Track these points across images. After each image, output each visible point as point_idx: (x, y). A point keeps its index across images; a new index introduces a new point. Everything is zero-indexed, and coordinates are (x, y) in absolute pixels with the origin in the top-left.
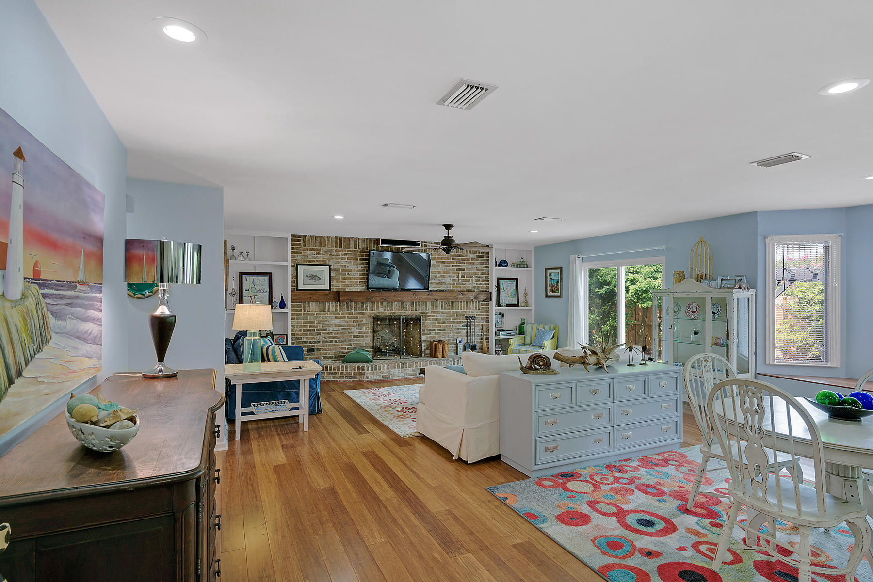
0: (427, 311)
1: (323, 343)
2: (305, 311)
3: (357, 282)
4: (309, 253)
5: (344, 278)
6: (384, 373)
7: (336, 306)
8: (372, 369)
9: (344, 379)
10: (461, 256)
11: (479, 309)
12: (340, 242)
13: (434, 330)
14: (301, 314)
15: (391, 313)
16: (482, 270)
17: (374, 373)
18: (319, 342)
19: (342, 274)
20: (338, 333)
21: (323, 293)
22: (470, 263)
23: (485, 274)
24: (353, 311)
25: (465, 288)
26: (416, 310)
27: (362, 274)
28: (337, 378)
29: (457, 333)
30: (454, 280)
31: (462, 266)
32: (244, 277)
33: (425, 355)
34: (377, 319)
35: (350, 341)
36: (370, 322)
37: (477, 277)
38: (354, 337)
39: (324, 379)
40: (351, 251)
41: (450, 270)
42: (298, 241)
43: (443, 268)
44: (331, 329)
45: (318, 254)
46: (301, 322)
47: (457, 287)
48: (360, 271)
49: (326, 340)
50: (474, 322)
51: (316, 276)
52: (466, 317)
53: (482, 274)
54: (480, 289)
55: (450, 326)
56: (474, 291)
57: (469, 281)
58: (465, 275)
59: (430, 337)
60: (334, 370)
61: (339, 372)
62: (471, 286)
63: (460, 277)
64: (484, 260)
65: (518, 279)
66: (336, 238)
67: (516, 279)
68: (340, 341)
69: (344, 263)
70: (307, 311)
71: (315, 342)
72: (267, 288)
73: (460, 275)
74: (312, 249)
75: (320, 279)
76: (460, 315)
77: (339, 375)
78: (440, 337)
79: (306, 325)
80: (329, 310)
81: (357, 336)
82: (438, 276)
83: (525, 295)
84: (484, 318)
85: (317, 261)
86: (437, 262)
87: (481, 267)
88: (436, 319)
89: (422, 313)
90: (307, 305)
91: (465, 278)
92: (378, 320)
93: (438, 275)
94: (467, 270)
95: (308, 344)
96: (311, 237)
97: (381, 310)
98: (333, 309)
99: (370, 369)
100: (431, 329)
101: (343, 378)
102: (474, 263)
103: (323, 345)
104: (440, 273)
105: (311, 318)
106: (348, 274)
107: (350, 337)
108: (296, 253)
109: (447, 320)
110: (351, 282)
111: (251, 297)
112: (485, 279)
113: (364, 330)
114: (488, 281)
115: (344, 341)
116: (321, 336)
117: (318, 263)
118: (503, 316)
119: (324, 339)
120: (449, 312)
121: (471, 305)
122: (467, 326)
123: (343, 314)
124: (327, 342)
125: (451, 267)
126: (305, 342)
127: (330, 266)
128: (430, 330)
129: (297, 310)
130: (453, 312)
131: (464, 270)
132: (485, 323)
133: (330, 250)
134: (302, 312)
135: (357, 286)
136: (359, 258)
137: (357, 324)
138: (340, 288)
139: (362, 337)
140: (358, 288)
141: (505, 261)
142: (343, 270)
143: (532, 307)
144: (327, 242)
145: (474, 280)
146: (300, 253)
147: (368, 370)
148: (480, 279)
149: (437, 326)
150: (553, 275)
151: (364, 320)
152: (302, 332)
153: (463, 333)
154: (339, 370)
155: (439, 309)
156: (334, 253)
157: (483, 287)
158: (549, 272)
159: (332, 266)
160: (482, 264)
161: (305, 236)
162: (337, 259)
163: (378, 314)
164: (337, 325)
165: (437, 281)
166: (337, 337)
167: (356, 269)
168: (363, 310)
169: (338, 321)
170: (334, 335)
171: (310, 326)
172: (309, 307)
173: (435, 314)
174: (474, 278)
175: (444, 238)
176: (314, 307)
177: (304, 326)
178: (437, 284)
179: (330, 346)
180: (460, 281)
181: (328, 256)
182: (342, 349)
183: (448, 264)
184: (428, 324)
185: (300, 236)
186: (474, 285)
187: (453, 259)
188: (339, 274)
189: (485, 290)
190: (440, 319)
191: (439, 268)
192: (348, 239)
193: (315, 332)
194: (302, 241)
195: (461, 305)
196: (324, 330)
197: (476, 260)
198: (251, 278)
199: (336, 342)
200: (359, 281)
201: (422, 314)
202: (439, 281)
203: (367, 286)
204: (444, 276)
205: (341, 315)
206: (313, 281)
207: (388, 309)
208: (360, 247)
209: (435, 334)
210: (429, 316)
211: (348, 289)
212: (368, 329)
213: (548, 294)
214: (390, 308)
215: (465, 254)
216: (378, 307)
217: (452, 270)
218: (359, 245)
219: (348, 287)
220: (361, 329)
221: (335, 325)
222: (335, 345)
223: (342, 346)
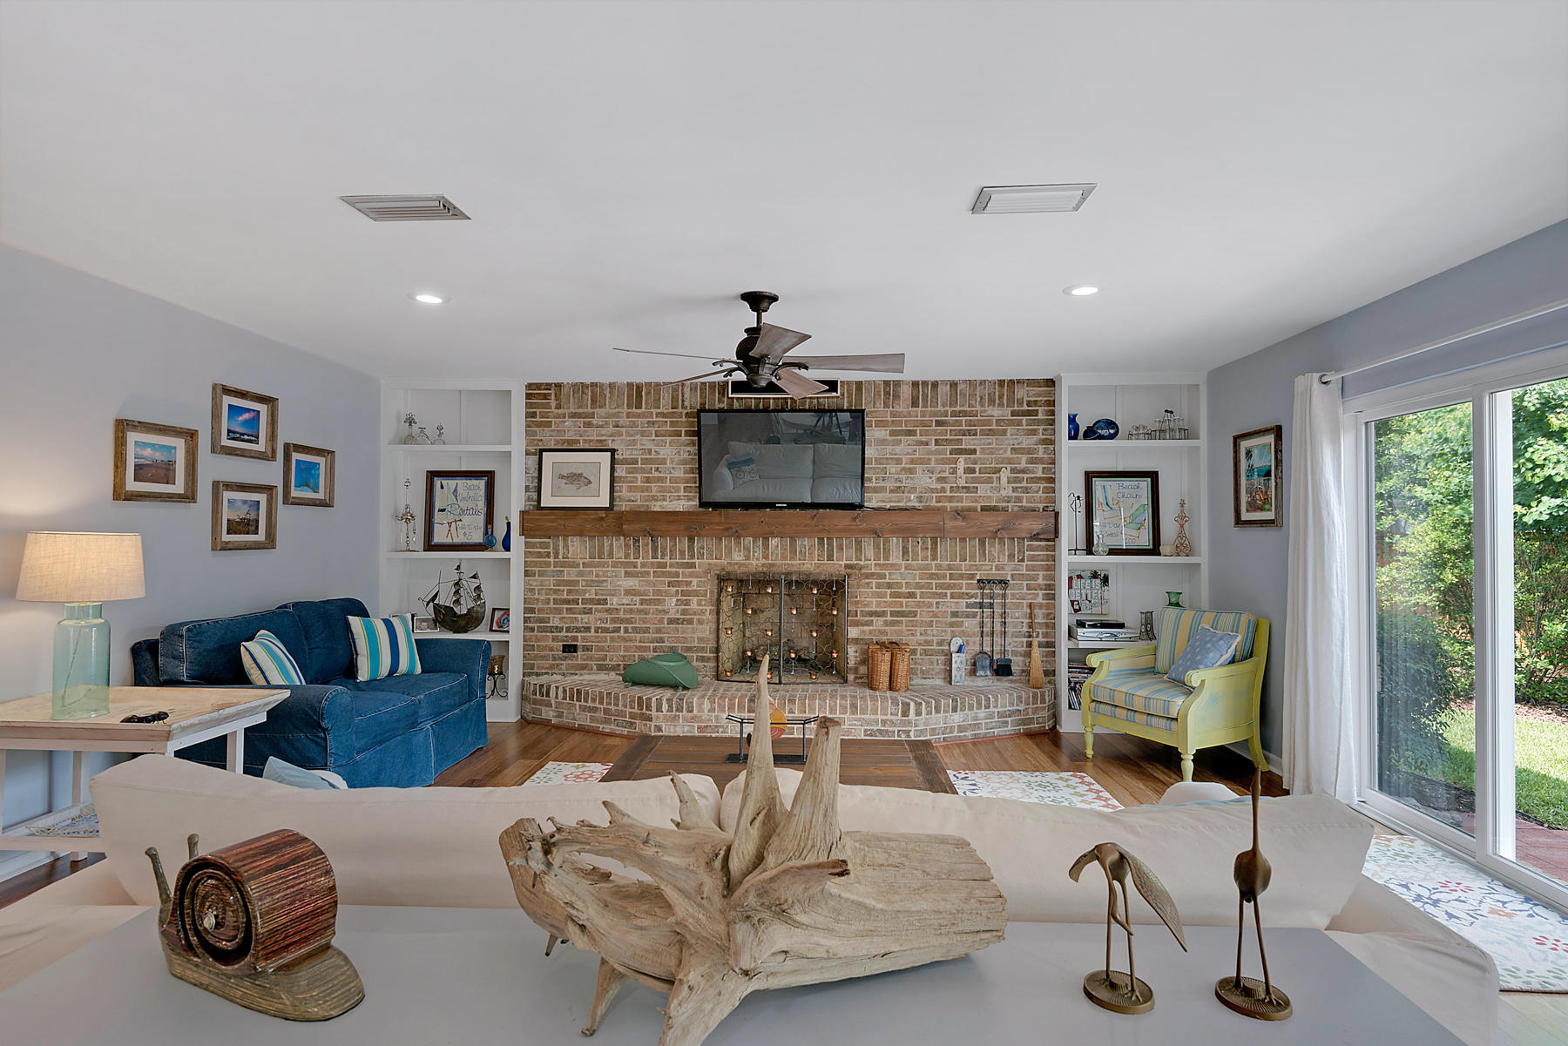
0: (862, 563)
1: (596, 632)
2: (556, 556)
3: (678, 490)
4: (569, 423)
5: (648, 480)
7: (627, 546)
10: (965, 414)
11: (1023, 560)
12: (636, 393)
13: (883, 614)
14: (548, 564)
15: (763, 565)
16: (1030, 451)
18: (588, 629)
19: (643, 471)
20: (631, 611)
21: (593, 515)
22: (991, 433)
23: (1041, 461)
24: (667, 559)
25: (976, 501)
26: (830, 558)
27: (691, 471)
29: (952, 625)
30: (942, 480)
31: (968, 442)
32: (437, 482)
33: (856, 678)
34: (726, 580)
35: (659, 631)
36: (710, 587)
37: (1013, 471)
38: (671, 621)
40: (663, 415)
41: (930, 453)
42: (546, 397)
43: (910, 449)
44: (615, 600)
45: (589, 425)
46: (550, 582)
47: (951, 499)
48: (684, 462)
49: (603, 625)
50: (1004, 596)
51: (580, 475)
52: (979, 581)
53: (1032, 461)
54: (1024, 504)
55: (930, 605)
56: (1005, 510)
57: (989, 481)
58: (977, 467)
59: (870, 632)
61: (602, 707)
62: (995, 495)
63: (960, 472)
64: (1039, 422)
65: (1157, 473)
66: (630, 385)
67: (1153, 476)
68: (635, 630)
69: (647, 443)
70: (560, 557)
71: (578, 630)
72: (481, 505)
73: (961, 465)
74: (574, 415)
75: (590, 482)
76: (962, 577)
78: (899, 633)
79: (559, 590)
80: (611, 555)
81: (676, 621)
82: (893, 470)
83: (1182, 519)
84: (1039, 587)
85: (585, 441)
86: (892, 433)
87: (1028, 442)
88: (889, 586)
89: (847, 566)
90: (561, 544)
91: (977, 475)
92: (729, 582)
93: (893, 468)
94: (982, 453)
95: (564, 633)
96: (574, 385)
97: (738, 557)
98: (619, 554)
100: (874, 609)
102: (1004, 433)
103: (597, 637)
104: (899, 461)
105: (569, 574)
106: (657, 470)
107: (661, 621)
108: (540, 425)
109: (921, 587)
110: (663, 490)
111: (450, 524)
112: (1040, 474)
113: (694, 606)
114: (1052, 480)
115: (646, 630)
116: (592, 617)
117: (587, 447)
118: (1105, 580)
119: (598, 624)
120: (928, 567)
121: (994, 549)
122: (981, 606)
123: (643, 565)
124: (606, 630)
125: (933, 447)
126: (557, 627)
127: (613, 451)
128: (872, 614)
129: (540, 555)
130: (939, 567)
131: (973, 452)
132: (1040, 600)
133: (617, 415)
134: (552, 560)
135: (679, 498)
136: (683, 429)
137: (677, 591)
138: (637, 502)
139: (690, 622)
140: (682, 502)
141: (1111, 424)
142: (645, 461)
143: (1203, 558)
144: (608, 395)
145: (1004, 480)
146: (549, 424)
148: (1026, 476)
149: (891, 604)
150: (1255, 453)
151: (695, 581)
152: (552, 605)
153: (971, 624)
155: (896, 557)
156: (623, 420)
157: (1035, 499)
158: (1243, 445)
159: (620, 452)
160: (1034, 432)
161: (558, 386)
162: (630, 436)
163: (730, 568)
164: (628, 592)
165: (889, 485)
166: (629, 621)
167: (677, 458)
168: (692, 557)
169: (632, 583)
170: (621, 615)
171: (569, 592)
172: (566, 546)
173: (887, 572)
174: (1005, 475)
175: (746, 336)
176: (576, 548)
177: (556, 591)
178: (891, 491)
179: (612, 639)
180: (962, 483)
181: (611, 429)
182: (640, 648)
183: (924, 439)
184: (864, 597)
185: (548, 386)
186: (1003, 493)
187: (939, 423)
188: (635, 471)
189: (1041, 506)
190: (899, 585)
191: (898, 449)
192: (658, 384)
193: (580, 606)
194: (553, 396)
195: (963, 548)
196: (599, 602)
197: (1011, 423)
198: (451, 483)
199: (626, 631)
200: (682, 486)
201: (849, 571)
202: (898, 484)
203: (701, 498)
204: (911, 471)
205: (639, 569)
206: (572, 487)
207: (754, 555)
208: (686, 403)
209: (886, 623)
210: (868, 576)
211: (656, 507)
212: (703, 603)
213: (1245, 516)
214: (759, 553)
215: (978, 408)
216: (730, 552)
217: (937, 452)
218: (683, 401)
219: (657, 500)
220: (687, 603)
221: (626, 590)
222: (624, 639)
223: (640, 642)
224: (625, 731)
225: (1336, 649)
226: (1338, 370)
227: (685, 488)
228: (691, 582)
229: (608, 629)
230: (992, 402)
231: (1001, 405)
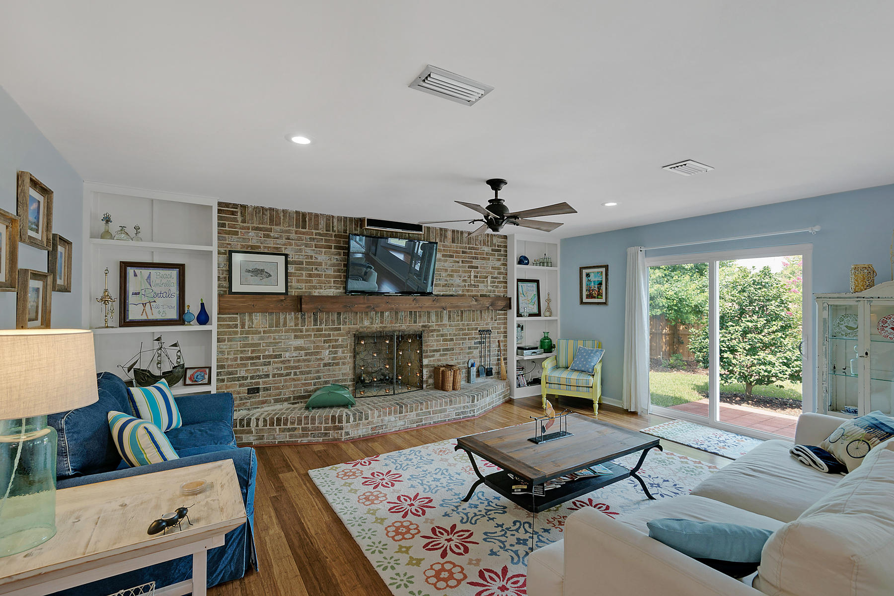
0: (429, 324)
1: (274, 376)
2: (243, 326)
3: (329, 282)
4: (252, 234)
5: (310, 275)
6: (373, 424)
7: (296, 318)
8: (355, 419)
9: (309, 438)
10: (474, 248)
11: (496, 320)
12: (302, 219)
13: (439, 350)
14: (236, 333)
15: (380, 327)
16: (499, 269)
17: (358, 425)
18: (267, 376)
19: (307, 270)
20: (299, 361)
21: (275, 298)
22: (484, 259)
23: (502, 273)
24: (323, 326)
25: (478, 292)
26: (415, 322)
27: (339, 271)
28: (296, 436)
29: (468, 353)
30: (465, 281)
31: (475, 263)
32: (130, 271)
33: (427, 386)
34: (358, 337)
35: (318, 372)
36: (349, 341)
37: (492, 278)
38: (325, 365)
39: (274, 439)
40: (320, 234)
41: (460, 267)
42: (233, 213)
43: (451, 265)
44: (287, 354)
45: (268, 236)
46: (237, 345)
47: (468, 291)
48: (333, 265)
49: (279, 372)
50: (489, 338)
51: (262, 271)
52: (479, 331)
53: (499, 273)
54: (496, 293)
55: (459, 344)
56: (489, 296)
57: (483, 282)
58: (479, 275)
59: (434, 360)
60: (293, 423)
61: (300, 427)
62: (485, 289)
63: (472, 277)
64: (501, 255)
65: (539, 281)
66: (297, 212)
67: (537, 281)
68: (302, 373)
69: (309, 251)
70: (246, 327)
71: (260, 377)
72: (175, 290)
73: (473, 274)
74: (257, 229)
75: (270, 276)
76: (472, 329)
77: (300, 432)
78: (446, 360)
79: (245, 351)
80: (285, 324)
81: (329, 364)
83: (549, 301)
84: (501, 333)
85: (265, 247)
86: (443, 256)
87: (498, 264)
89: (423, 326)
90: (247, 318)
91: (478, 279)
92: (363, 338)
93: (444, 274)
94: (480, 268)
95: (249, 381)
96: (256, 208)
97: (366, 323)
98: (291, 324)
99: (352, 419)
100: (435, 348)
101: (307, 437)
102: (489, 259)
103: (274, 381)
104: (446, 270)
105: (253, 339)
106: (316, 269)
107: (319, 365)
108: (229, 233)
109: (456, 335)
110: (320, 282)
111: (144, 305)
112: (502, 280)
113: (340, 354)
114: (506, 282)
115: (309, 372)
116: (270, 367)
117: (266, 251)
118: (522, 328)
119: (275, 371)
120: (459, 325)
121: (485, 315)
122: (480, 343)
123: (307, 331)
124: (281, 375)
125: (461, 264)
126: (243, 377)
127: (286, 256)
128: (434, 351)
129: (229, 326)
130: (463, 325)
131: (477, 267)
132: (502, 339)
133: (287, 232)
134: (239, 329)
135: (330, 287)
136: (333, 245)
137: (329, 346)
138: (304, 290)
139: (338, 364)
140: (332, 290)
141: (525, 258)
142: (308, 263)
143: (557, 317)
144: (282, 217)
145: (489, 282)
146: (236, 233)
147: (348, 421)
148: (497, 280)
149: (443, 345)
150: (592, 275)
151: (340, 339)
152: (239, 362)
153: (476, 352)
154: (300, 423)
155: (445, 321)
156: (293, 236)
157: (499, 292)
158: (585, 272)
159: (290, 256)
160: (499, 260)
161: (244, 207)
162: (298, 246)
163: (361, 330)
164: (297, 349)
165: (443, 282)
166: (297, 368)
167: (329, 262)
168: (339, 324)
169: (300, 342)
170: (292, 364)
171: (253, 352)
172: (251, 320)
173: (441, 328)
174: (489, 279)
176: (259, 320)
177: (242, 352)
178: (443, 286)
179: (285, 381)
180: (473, 282)
181: (284, 241)
182: (305, 384)
183: (457, 260)
184: (431, 342)
185: (235, 206)
186: (490, 288)
187: (463, 252)
188: (301, 269)
189: (503, 295)
190: (446, 335)
191: (446, 264)
192: (317, 215)
193: (262, 360)
194: (239, 214)
195: (474, 315)
196: (276, 357)
197: (492, 255)
198: (145, 272)
199: (295, 374)
200: (332, 280)
201: (423, 328)
202: (446, 283)
203: (345, 288)
204: (451, 276)
205: (304, 333)
206: (257, 279)
207: (375, 322)
208: (335, 229)
209: (441, 355)
210: (433, 331)
211: (316, 293)
212: (346, 352)
213: (585, 300)
214: (378, 320)
215: (479, 246)
216: (362, 319)
217: (463, 267)
218: (333, 227)
219: (316, 289)
220: (336, 353)
221: (295, 348)
222: (294, 379)
223: (305, 380)
224: (321, 440)
226: (648, 247)
227: (334, 281)
228: (338, 339)
229: (283, 374)
230: (484, 244)
231: (488, 246)
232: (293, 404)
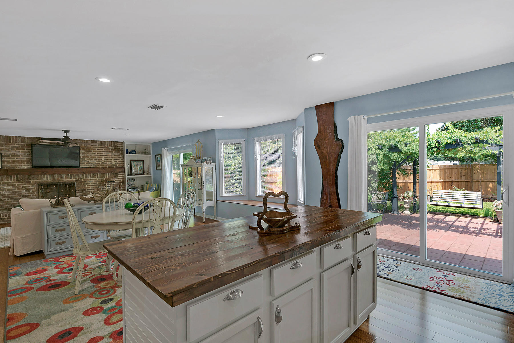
0: (79, 179)
3: (25, 163)
5: (14, 161)
7: (8, 178)
10: (104, 148)
11: (118, 177)
12: (9, 139)
13: (86, 190)
15: (52, 181)
16: (118, 156)
19: (12, 158)
20: (10, 194)
22: (110, 152)
23: (121, 158)
24: (22, 181)
25: (107, 166)
26: (71, 178)
27: (29, 159)
28: (5, 221)
30: (99, 161)
34: (40, 185)
36: (36, 187)
37: (115, 160)
40: (18, 144)
41: (96, 155)
43: (91, 155)
44: (4, 192)
47: (101, 165)
48: (26, 156)
50: (114, 184)
52: (108, 182)
53: (119, 158)
54: (117, 166)
55: (97, 187)
56: (113, 167)
57: (110, 161)
58: (107, 159)
61: (7, 218)
62: (111, 164)
63: (103, 160)
64: (120, 150)
65: (143, 160)
66: (6, 136)
67: (143, 161)
68: (11, 199)
69: (13, 151)
73: (103, 158)
76: (104, 181)
77: (7, 219)
80: (2, 180)
81: (25, 196)
82: (87, 159)
83: (148, 168)
84: (121, 182)
86: (86, 151)
87: (118, 154)
88: (87, 184)
89: (75, 180)
92: (42, 185)
94: (108, 156)
97: (44, 179)
98: (5, 180)
102: (113, 152)
104: (88, 157)
106: (17, 158)
107: (20, 196)
109: (95, 184)
110: (19, 163)
112: (121, 160)
113: (31, 192)
114: (123, 161)
115: (15, 199)
118: (134, 180)
120: (96, 179)
121: (111, 175)
123: (13, 182)
125: (96, 154)
127: (1, 153)
128: (82, 190)
130: (99, 179)
131: (106, 155)
132: (121, 185)
133: (2, 144)
135: (25, 165)
136: (25, 148)
137: (25, 188)
138: (11, 167)
139: (30, 196)
140: (26, 167)
141: (135, 151)
142: (12, 156)
143: (152, 175)
145: (113, 161)
148: (118, 161)
149: (87, 188)
150: (158, 158)
151: (31, 186)
155: (88, 178)
156: (4, 145)
158: (157, 156)
159: (3, 154)
160: (119, 152)
162: (7, 149)
163: (42, 182)
164: (8, 190)
165: (86, 162)
167: (24, 155)
168: (30, 180)
169: (10, 187)
170: (6, 196)
173: (86, 181)
178: (87, 164)
179: (3, 202)
180: (104, 162)
181: (0, 148)
183: (94, 153)
184: (80, 187)
186: (113, 164)
187: (98, 149)
188: (9, 158)
189: (121, 166)
190: (89, 184)
191: (88, 155)
192: (16, 137)
195: (104, 175)
197: (114, 150)
199: (8, 199)
201: (76, 181)
202: (88, 162)
203: (32, 165)
204: (91, 159)
205: (12, 183)
207: (49, 179)
208: (26, 142)
209: (86, 192)
210: (81, 182)
211: (17, 168)
212: (34, 191)
213: (157, 168)
214: (51, 178)
215: (107, 147)
216: (42, 178)
217: (97, 155)
218: (25, 141)
219: (17, 166)
220: (29, 191)
221: (7, 189)
222: (8, 202)
223: (13, 202)
225: (167, 187)
226: (167, 148)
227: (26, 163)
228: (30, 186)
229: (2, 199)
230: (110, 146)
231: (112, 146)
232: (8, 211)
